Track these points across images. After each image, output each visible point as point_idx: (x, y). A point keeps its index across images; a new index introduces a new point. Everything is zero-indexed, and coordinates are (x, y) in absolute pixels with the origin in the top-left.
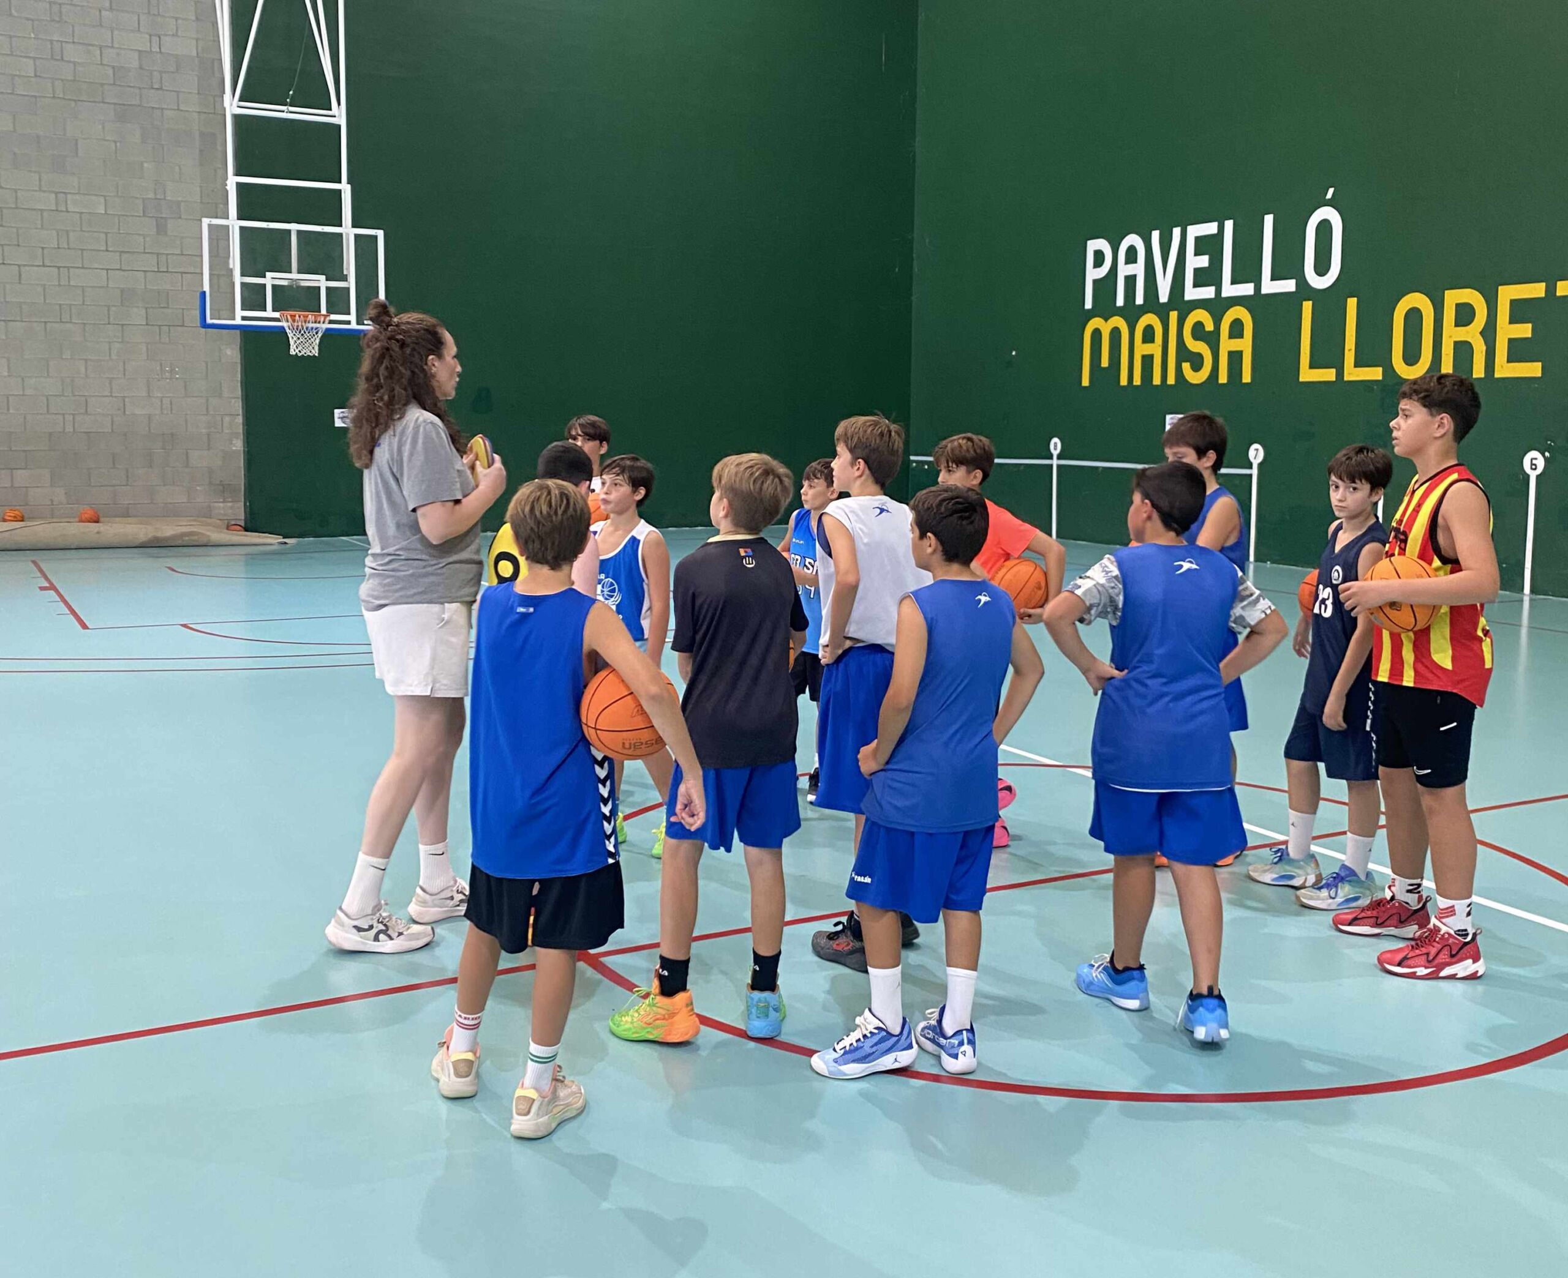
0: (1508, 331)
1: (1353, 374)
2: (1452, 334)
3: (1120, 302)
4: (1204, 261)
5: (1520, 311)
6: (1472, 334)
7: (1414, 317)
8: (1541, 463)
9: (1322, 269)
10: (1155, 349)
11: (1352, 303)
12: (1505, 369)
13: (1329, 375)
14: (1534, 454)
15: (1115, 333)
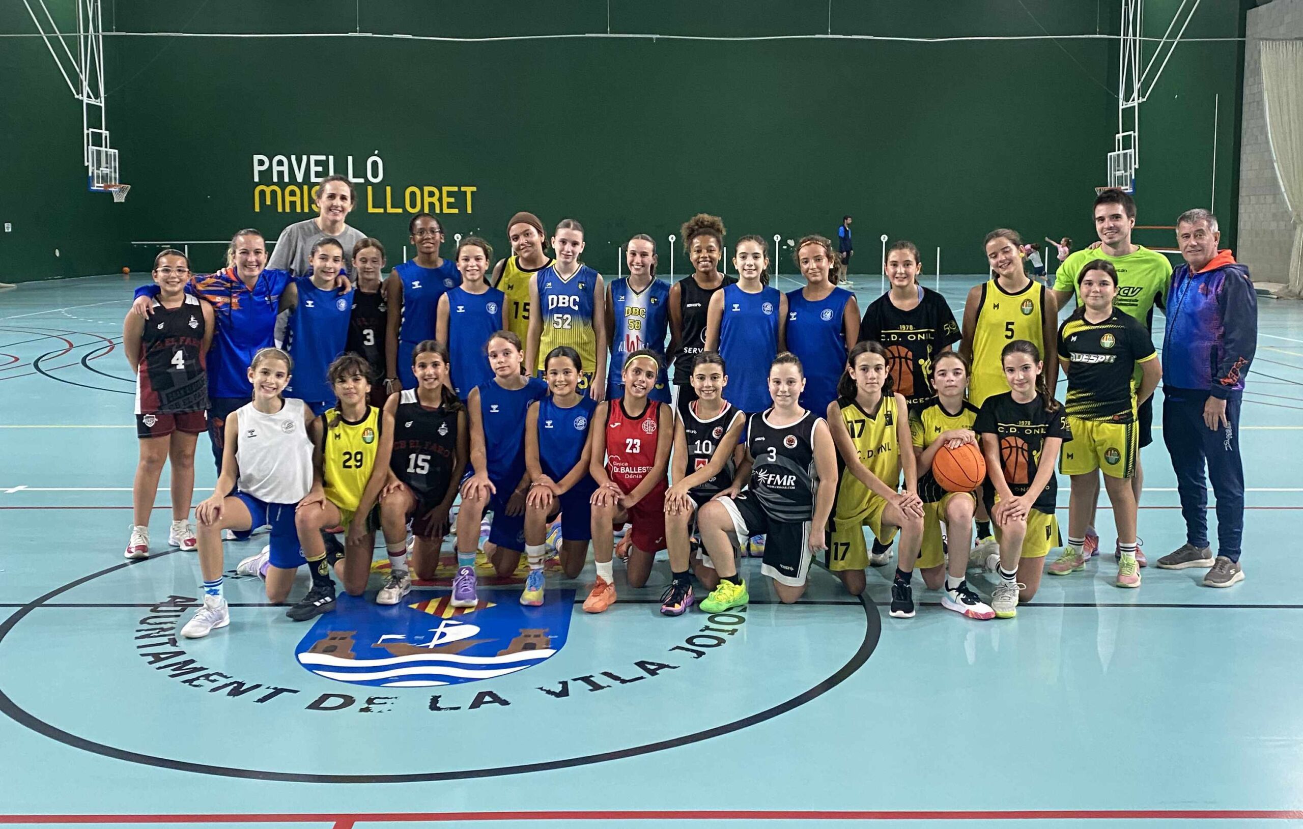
0: (446, 200)
1: (390, 210)
2: (427, 200)
3: (275, 179)
4: (320, 169)
5: (450, 194)
6: (435, 200)
7: (413, 194)
8: (460, 237)
9: (375, 175)
10: (297, 199)
11: (388, 189)
12: (446, 211)
13: (381, 210)
14: (457, 235)
15: (274, 193)
